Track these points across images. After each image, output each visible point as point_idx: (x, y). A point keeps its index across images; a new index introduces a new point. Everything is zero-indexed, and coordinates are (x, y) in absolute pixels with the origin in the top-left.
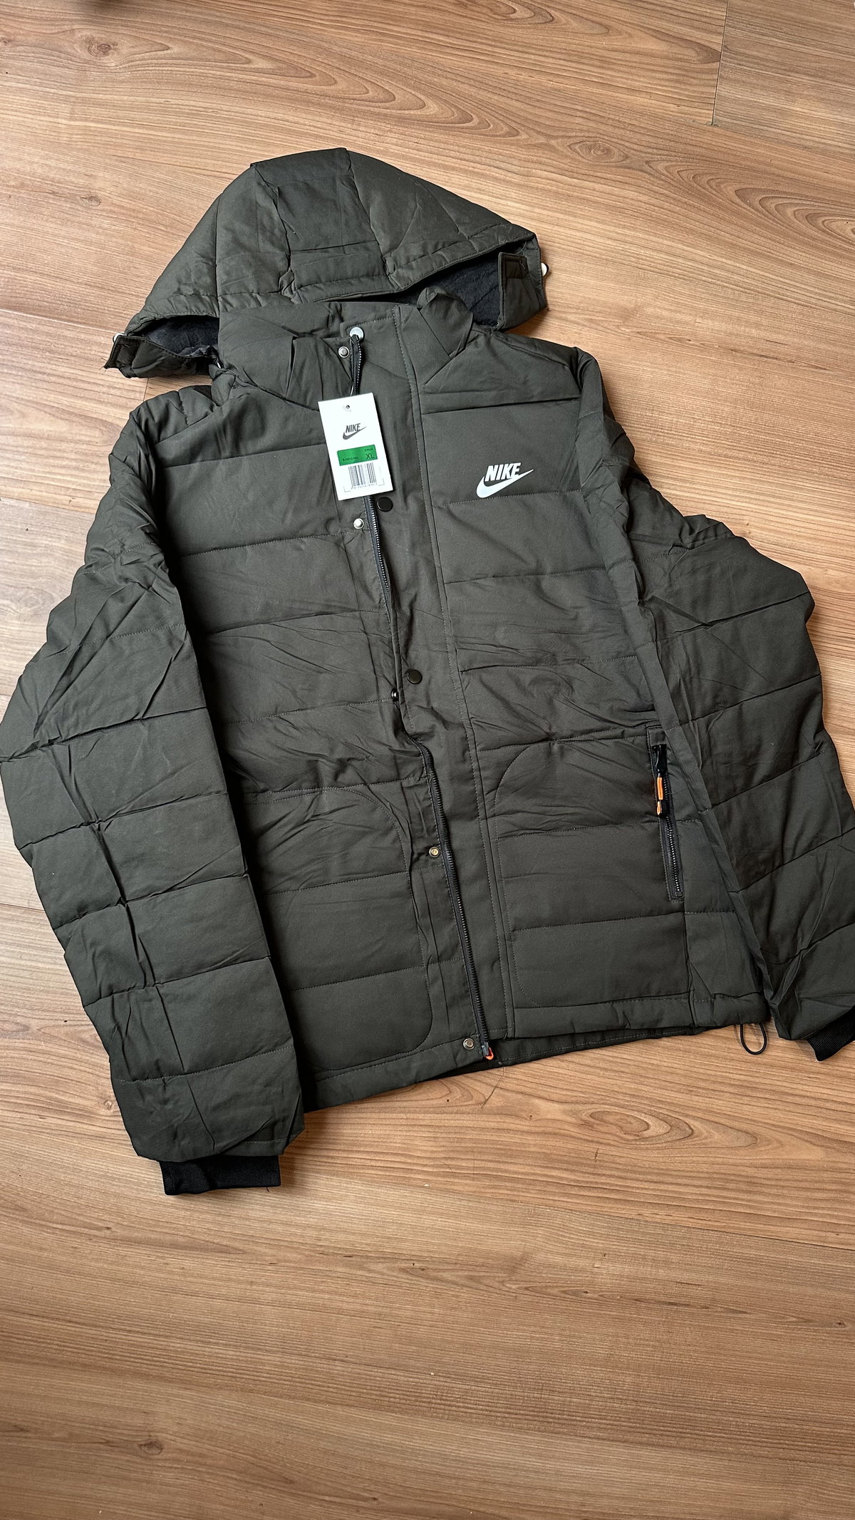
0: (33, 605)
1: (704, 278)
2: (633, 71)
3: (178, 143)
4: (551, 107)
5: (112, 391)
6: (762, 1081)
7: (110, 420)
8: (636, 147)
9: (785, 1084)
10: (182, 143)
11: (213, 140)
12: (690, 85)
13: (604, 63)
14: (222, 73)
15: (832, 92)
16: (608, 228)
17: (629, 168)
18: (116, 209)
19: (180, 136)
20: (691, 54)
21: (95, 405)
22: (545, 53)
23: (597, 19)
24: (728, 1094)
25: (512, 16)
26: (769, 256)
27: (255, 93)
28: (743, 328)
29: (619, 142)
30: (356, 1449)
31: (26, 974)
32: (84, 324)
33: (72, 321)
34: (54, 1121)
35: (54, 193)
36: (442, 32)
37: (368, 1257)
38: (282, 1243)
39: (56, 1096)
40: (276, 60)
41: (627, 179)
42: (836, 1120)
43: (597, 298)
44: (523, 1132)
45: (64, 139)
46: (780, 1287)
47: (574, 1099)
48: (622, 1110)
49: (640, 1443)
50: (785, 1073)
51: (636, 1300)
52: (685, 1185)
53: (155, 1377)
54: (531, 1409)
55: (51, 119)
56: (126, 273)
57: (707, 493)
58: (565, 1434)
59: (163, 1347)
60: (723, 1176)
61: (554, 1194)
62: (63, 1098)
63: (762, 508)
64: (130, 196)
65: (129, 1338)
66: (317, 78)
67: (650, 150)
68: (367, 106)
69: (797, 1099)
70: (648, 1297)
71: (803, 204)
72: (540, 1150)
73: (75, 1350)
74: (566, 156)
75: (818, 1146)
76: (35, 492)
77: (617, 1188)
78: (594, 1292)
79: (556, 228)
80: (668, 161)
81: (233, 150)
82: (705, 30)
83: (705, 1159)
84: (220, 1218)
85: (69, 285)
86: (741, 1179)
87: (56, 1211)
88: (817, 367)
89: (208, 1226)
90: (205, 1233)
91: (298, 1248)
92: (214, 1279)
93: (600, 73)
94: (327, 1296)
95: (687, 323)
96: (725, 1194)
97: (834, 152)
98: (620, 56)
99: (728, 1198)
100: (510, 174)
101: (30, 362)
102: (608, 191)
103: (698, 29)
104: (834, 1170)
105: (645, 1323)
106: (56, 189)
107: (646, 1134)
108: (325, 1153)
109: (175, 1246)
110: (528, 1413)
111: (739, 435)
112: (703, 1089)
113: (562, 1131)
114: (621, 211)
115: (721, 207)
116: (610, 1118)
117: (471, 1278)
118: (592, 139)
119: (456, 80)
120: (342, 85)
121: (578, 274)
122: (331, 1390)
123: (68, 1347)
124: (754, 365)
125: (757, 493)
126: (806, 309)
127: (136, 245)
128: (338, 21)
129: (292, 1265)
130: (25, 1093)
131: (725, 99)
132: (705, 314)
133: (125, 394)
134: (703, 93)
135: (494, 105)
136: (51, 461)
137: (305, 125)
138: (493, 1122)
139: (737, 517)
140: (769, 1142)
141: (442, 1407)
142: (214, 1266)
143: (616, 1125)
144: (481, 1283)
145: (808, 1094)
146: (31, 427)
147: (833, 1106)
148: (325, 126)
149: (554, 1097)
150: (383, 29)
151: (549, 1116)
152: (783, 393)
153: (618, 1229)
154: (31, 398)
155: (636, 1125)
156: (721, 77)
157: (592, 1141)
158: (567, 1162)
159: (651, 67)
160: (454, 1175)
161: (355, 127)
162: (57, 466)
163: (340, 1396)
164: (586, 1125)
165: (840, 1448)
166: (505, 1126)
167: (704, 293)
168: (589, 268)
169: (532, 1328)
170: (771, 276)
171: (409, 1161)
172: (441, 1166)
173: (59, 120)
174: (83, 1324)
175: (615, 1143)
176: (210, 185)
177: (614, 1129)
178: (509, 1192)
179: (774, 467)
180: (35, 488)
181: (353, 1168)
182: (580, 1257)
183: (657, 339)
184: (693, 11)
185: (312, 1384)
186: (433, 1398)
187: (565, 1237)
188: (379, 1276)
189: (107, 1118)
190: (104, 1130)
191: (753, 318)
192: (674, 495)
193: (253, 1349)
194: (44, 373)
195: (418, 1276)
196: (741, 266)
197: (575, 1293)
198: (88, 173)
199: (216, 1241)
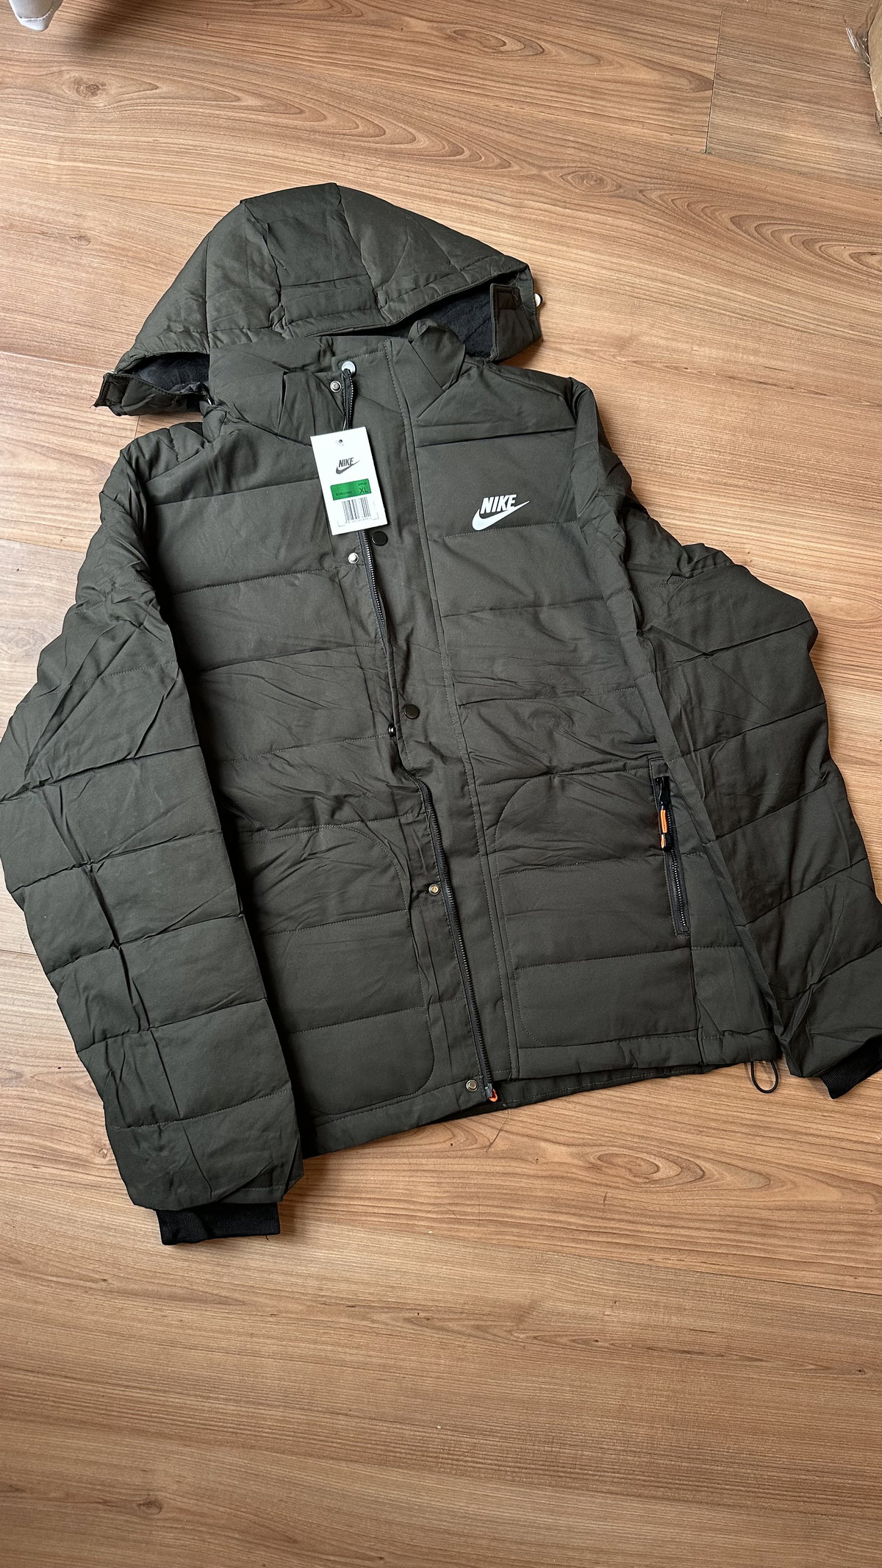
0: (24, 645)
1: (700, 306)
2: (625, 100)
3: (168, 181)
4: (543, 139)
5: (104, 430)
6: (775, 1120)
7: (101, 459)
8: (628, 176)
9: (798, 1123)
10: (172, 181)
11: (202, 178)
12: (683, 113)
13: (595, 93)
14: (212, 112)
15: (826, 117)
16: (602, 257)
17: (623, 198)
18: (105, 248)
19: (169, 174)
20: (683, 83)
21: (85, 444)
22: (535, 85)
23: (589, 51)
24: (740, 1135)
25: (502, 49)
26: (765, 283)
27: (245, 130)
28: (741, 355)
29: (612, 171)
30: (361, 1506)
31: (19, 1020)
32: (74, 363)
33: (62, 361)
34: (49, 1170)
35: (43, 233)
36: (432, 66)
37: (370, 1307)
38: (283, 1294)
39: (51, 1145)
40: (266, 97)
41: (620, 209)
42: (851, 1159)
43: (592, 328)
44: (529, 1176)
45: (53, 180)
46: (797, 1334)
47: (580, 1141)
48: (630, 1152)
49: (655, 1498)
50: (798, 1112)
51: (649, 1348)
52: (697, 1229)
53: (153, 1433)
54: (541, 1463)
55: (40, 160)
56: (116, 312)
57: (705, 522)
58: (577, 1489)
59: (161, 1403)
60: (736, 1219)
61: (563, 1239)
62: (58, 1147)
63: (762, 536)
64: (121, 235)
65: (127, 1393)
66: (307, 113)
67: (643, 179)
68: (357, 141)
69: (811, 1139)
70: (660, 1345)
71: (799, 230)
72: (547, 1195)
73: (72, 1407)
74: (559, 187)
75: (834, 1186)
76: (26, 531)
77: (627, 1233)
78: (606, 1340)
79: (550, 259)
80: (661, 190)
81: (222, 187)
82: (697, 59)
83: (718, 1201)
84: (219, 1269)
85: (59, 325)
86: (755, 1222)
87: (51, 1263)
88: (817, 393)
89: (207, 1276)
90: (204, 1284)
91: (300, 1299)
92: (213, 1331)
93: (592, 104)
94: (329, 1348)
95: (683, 351)
96: (738, 1237)
97: (830, 177)
98: (612, 86)
99: (741, 1241)
100: (502, 206)
101: (20, 402)
102: (601, 221)
103: (690, 57)
104: (850, 1211)
105: (659, 1372)
106: (45, 229)
107: (656, 1176)
108: (326, 1200)
109: (173, 1297)
110: (538, 1467)
111: (740, 462)
112: (714, 1129)
113: (569, 1175)
114: (615, 240)
115: (715, 234)
116: (619, 1161)
117: (478, 1328)
118: (585, 170)
119: (447, 114)
120: (331, 121)
121: (573, 304)
122: (335, 1445)
123: (64, 1403)
124: (753, 392)
125: (758, 521)
126: (804, 335)
127: (126, 284)
128: (326, 58)
129: (294, 1316)
130: (19, 1142)
131: (716, 126)
132: (702, 342)
133: (116, 432)
134: (696, 121)
135: (484, 138)
136: (42, 501)
137: (295, 161)
138: (499, 1166)
139: (738, 545)
140: (783, 1183)
141: (450, 1461)
142: (213, 1318)
143: (625, 1168)
144: (487, 1332)
145: (822, 1133)
146: (21, 466)
147: (848, 1145)
148: (316, 162)
149: (561, 1139)
150: (372, 64)
151: (556, 1160)
152: (783, 420)
153: (629, 1275)
154: (21, 438)
155: (645, 1167)
156: (715, 105)
157: (600, 1185)
158: (575, 1207)
159: (643, 97)
160: (458, 1221)
161: (345, 162)
162: (48, 506)
163: (345, 1451)
164: (593, 1167)
165: (863, 1501)
166: (510, 1170)
167: (700, 321)
168: (584, 298)
169: (541, 1379)
170: (768, 302)
171: (412, 1207)
172: (446, 1212)
173: (48, 161)
174: (81, 1380)
175: (625, 1186)
176: (200, 223)
177: (623, 1172)
178: (515, 1238)
179: (775, 495)
180: (25, 528)
181: (355, 1216)
182: (590, 1304)
183: (654, 368)
184: (684, 40)
185: (315, 1440)
186: (440, 1453)
187: (574, 1284)
188: (383, 1326)
189: (103, 1167)
190: (100, 1179)
191: (751, 344)
192: (673, 524)
193: (254, 1403)
194: (35, 413)
195: (422, 1326)
196: (738, 293)
197: (586, 1342)
198: (78, 213)
199: (215, 1292)
